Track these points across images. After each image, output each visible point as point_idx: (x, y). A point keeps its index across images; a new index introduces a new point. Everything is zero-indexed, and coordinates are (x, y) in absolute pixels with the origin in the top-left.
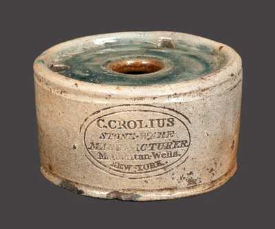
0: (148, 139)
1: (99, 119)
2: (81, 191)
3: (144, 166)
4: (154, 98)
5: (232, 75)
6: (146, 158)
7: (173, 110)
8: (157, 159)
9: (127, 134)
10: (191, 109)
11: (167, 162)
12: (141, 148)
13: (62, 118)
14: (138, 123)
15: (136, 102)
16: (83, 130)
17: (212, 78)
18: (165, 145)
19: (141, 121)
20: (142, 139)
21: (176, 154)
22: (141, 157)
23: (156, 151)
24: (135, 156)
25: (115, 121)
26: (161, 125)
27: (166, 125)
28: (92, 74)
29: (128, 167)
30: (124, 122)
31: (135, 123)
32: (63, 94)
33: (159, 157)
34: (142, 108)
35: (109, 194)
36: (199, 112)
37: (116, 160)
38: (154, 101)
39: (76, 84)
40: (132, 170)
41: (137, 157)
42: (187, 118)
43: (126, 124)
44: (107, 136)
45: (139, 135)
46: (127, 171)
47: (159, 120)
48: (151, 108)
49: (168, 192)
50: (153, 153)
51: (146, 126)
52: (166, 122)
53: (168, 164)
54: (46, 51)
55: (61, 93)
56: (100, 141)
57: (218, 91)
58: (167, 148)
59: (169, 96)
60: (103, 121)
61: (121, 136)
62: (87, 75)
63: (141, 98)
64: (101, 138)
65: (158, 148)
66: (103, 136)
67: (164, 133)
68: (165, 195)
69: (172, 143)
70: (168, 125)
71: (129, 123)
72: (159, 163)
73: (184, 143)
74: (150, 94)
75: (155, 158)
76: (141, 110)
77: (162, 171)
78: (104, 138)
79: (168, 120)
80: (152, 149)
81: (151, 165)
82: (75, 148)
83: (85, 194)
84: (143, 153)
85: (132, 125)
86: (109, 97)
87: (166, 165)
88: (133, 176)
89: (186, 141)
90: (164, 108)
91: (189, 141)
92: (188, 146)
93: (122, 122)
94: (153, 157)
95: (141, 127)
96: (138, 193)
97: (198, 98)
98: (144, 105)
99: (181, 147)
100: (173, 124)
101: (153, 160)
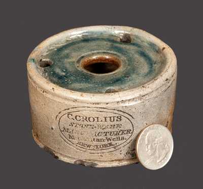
0: (103, 129)
1: (69, 114)
2: (57, 156)
3: (100, 146)
4: (107, 104)
5: (167, 80)
6: (101, 141)
7: (121, 111)
8: (109, 142)
9: (88, 125)
10: (134, 110)
11: (116, 144)
12: (98, 135)
13: (44, 108)
14: (96, 119)
15: (94, 106)
16: (58, 119)
17: (150, 85)
18: (115, 133)
19: (98, 118)
20: (98, 128)
21: (123, 139)
22: (98, 140)
23: (109, 136)
24: (94, 139)
25: (79, 116)
26: (112, 120)
27: (115, 120)
28: (67, 73)
29: (89, 146)
30: (86, 118)
31: (94, 119)
32: (45, 93)
33: (111, 140)
34: (98, 109)
35: (76, 161)
36: (140, 111)
37: (81, 141)
38: (107, 105)
39: (53, 89)
40: (92, 148)
41: (95, 140)
42: (131, 116)
43: (87, 119)
44: (74, 125)
45: (97, 126)
46: (88, 148)
47: (110, 117)
48: (105, 110)
49: (118, 162)
50: (106, 138)
51: (102, 121)
52: (116, 119)
53: (118, 145)
54: (38, 47)
55: (43, 92)
56: (69, 127)
57: (154, 94)
58: (116, 135)
59: (118, 102)
60: (72, 115)
61: (84, 126)
62: (64, 74)
63: (98, 104)
64: (70, 125)
65: (110, 135)
66: (72, 124)
67: (114, 125)
68: (115, 164)
69: (120, 132)
70: (117, 120)
71: (89, 118)
72: (110, 144)
73: (129, 131)
74: (104, 101)
75: (108, 141)
76: (97, 111)
77: (113, 149)
78: (72, 126)
79: (118, 117)
80: (106, 135)
81: (105, 146)
82: (52, 129)
83: (59, 159)
84: (100, 138)
85: (91, 119)
86: (75, 101)
87: (116, 145)
88: (92, 151)
89: (130, 130)
90: (114, 110)
91: (132, 130)
92: (132, 133)
93: (85, 118)
94: (106, 141)
95: (98, 121)
96: (96, 162)
97: (139, 102)
98: (100, 108)
99: (127, 133)
100: (121, 120)
101: (106, 142)
